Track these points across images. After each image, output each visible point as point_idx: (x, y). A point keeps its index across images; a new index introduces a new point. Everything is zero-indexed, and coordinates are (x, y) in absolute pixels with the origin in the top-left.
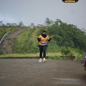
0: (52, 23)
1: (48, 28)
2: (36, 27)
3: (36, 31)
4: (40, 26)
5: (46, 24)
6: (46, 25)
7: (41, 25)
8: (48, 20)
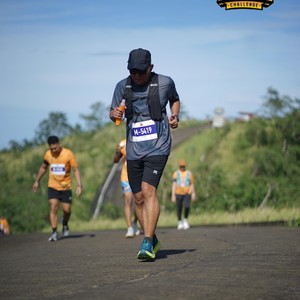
0: (290, 107)
1: (273, 122)
2: (232, 121)
3: (233, 135)
4: (246, 118)
5: (268, 110)
6: (266, 112)
7: (251, 115)
8: (274, 97)
